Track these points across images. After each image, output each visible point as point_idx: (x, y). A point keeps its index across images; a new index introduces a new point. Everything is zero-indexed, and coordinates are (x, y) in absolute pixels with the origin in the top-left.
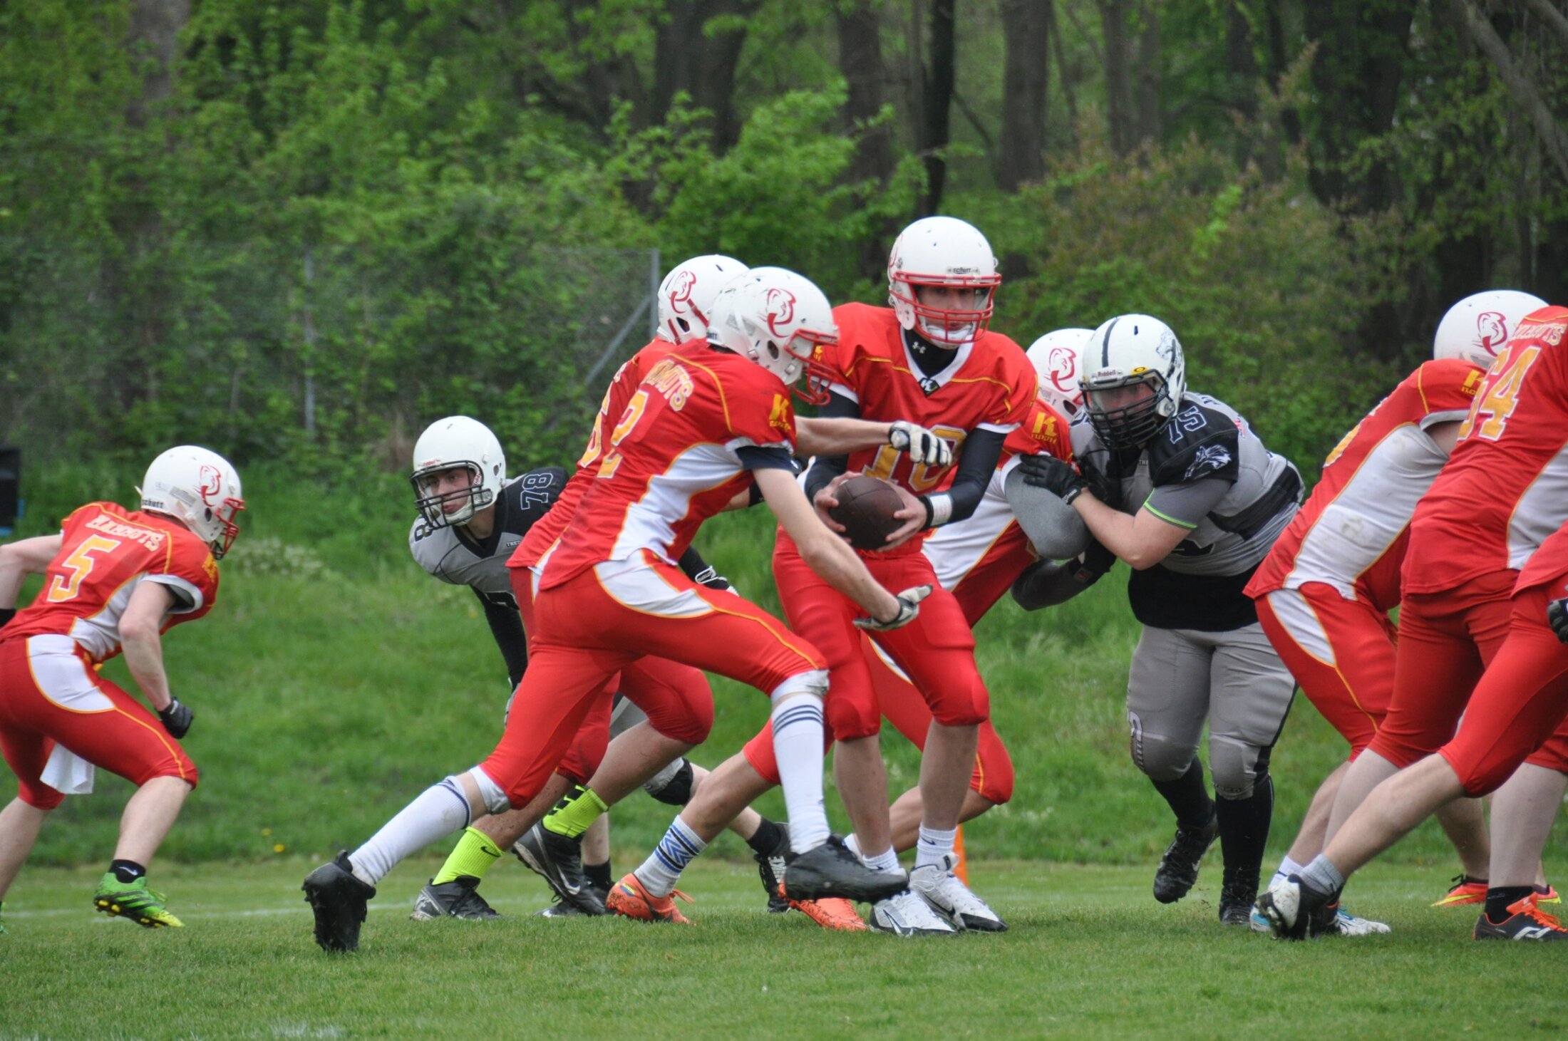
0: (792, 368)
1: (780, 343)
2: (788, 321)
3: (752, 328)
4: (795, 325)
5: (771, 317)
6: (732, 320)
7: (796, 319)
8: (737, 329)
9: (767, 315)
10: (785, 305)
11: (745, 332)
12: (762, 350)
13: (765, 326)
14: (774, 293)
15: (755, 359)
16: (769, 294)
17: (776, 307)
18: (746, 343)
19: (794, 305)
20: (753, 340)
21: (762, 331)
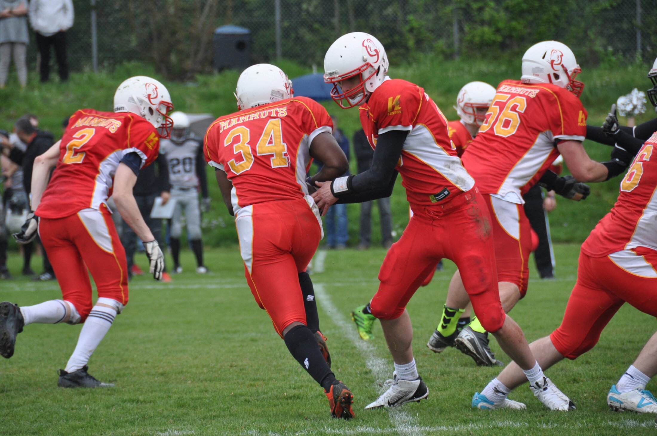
0: (159, 120)
1: (154, 108)
2: (156, 97)
3: (141, 101)
4: (159, 99)
5: (149, 96)
6: (131, 99)
7: (159, 96)
8: (135, 103)
9: (147, 95)
10: (154, 90)
11: (139, 104)
12: (146, 112)
13: (147, 100)
14: (148, 85)
15: (144, 116)
16: (146, 86)
17: (150, 91)
18: (139, 108)
19: (157, 90)
20: (142, 107)
21: (146, 103)
